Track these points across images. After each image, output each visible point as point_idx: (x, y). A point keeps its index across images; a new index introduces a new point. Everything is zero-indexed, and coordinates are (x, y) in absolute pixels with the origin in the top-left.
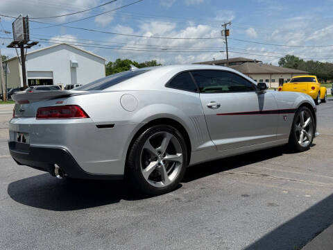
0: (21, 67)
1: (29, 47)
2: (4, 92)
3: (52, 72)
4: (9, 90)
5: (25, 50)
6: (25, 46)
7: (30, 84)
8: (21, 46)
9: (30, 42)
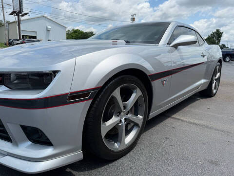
0: (17, 27)
1: (23, 15)
2: (7, 41)
3: (36, 32)
4: (10, 40)
5: (20, 17)
6: (20, 15)
7: (23, 38)
8: (18, 15)
9: (23, 13)
